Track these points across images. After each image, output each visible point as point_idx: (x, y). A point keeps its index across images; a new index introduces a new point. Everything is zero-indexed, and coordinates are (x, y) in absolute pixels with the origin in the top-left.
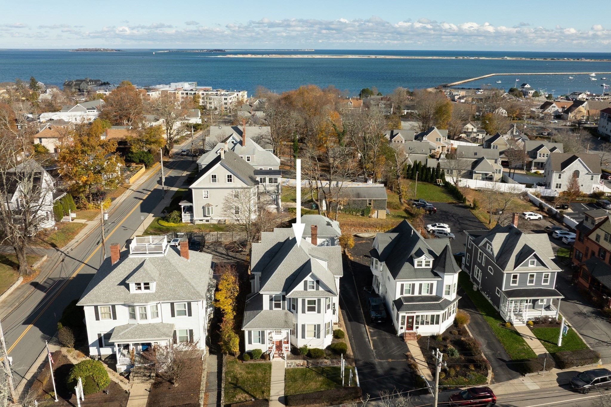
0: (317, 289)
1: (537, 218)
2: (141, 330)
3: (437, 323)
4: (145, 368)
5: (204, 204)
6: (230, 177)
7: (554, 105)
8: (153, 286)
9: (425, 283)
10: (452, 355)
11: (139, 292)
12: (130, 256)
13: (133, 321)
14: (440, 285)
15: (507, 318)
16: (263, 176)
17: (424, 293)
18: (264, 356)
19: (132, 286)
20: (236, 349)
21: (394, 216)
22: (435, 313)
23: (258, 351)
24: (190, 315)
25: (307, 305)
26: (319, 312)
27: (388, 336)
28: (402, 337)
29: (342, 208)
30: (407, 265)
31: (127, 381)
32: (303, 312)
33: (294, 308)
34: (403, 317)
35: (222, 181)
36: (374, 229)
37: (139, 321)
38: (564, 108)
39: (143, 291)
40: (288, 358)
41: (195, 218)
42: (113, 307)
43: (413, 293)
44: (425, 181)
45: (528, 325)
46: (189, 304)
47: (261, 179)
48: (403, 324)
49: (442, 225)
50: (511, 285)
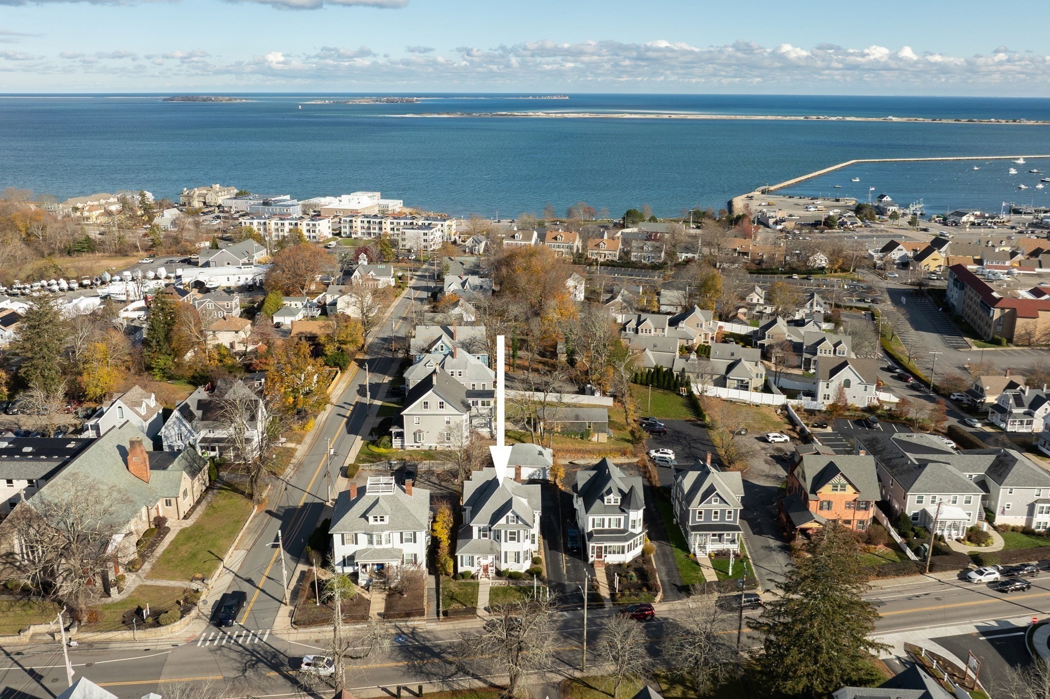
0: (517, 523)
1: (782, 440)
2: (378, 553)
3: (623, 552)
4: (381, 583)
5: (415, 430)
6: (441, 403)
7: (900, 247)
8: (387, 518)
9: (614, 518)
10: (631, 579)
11: (376, 523)
12: (367, 494)
13: (370, 546)
14: (627, 519)
15: (692, 550)
16: (475, 399)
17: (613, 527)
18: (473, 577)
19: (371, 519)
20: (451, 571)
21: (617, 440)
22: (621, 544)
23: (469, 573)
24: (415, 542)
25: (508, 536)
26: (519, 541)
27: (581, 563)
28: (592, 564)
29: (559, 431)
30: (598, 501)
31: (367, 592)
32: (506, 541)
33: (498, 538)
34: (593, 547)
35: (434, 408)
36: (592, 455)
37: (376, 546)
38: (915, 251)
39: (379, 523)
40: (493, 578)
41: (406, 444)
42: (356, 535)
43: (603, 526)
45: (710, 556)
46: (415, 533)
47: (473, 402)
48: (593, 553)
49: (666, 451)
50: (697, 520)
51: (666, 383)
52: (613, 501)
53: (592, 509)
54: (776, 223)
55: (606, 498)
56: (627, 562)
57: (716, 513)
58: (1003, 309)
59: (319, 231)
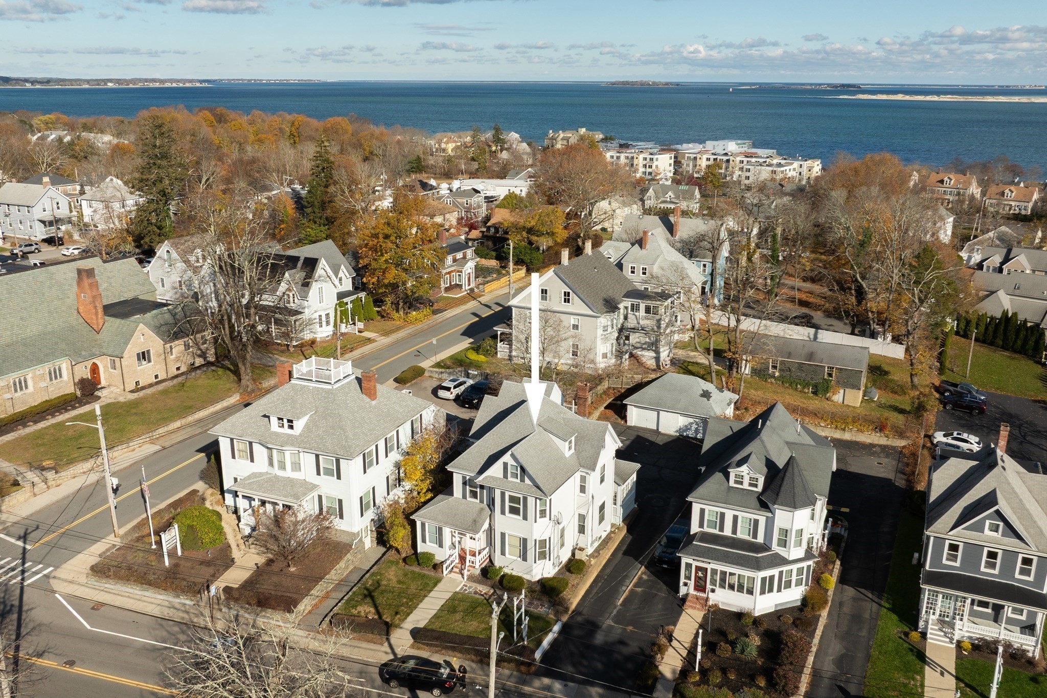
0: (522, 480)
2: (273, 482)
3: (750, 592)
6: (567, 294)
8: (299, 425)
9: (745, 516)
10: (742, 652)
11: (281, 430)
12: (293, 381)
13: (271, 470)
14: (770, 523)
15: (921, 624)
16: (636, 301)
17: (742, 535)
18: (437, 567)
19: (274, 421)
21: (881, 406)
22: (747, 573)
23: (429, 556)
24: (339, 477)
25: (507, 504)
26: (525, 518)
27: (662, 592)
28: (684, 600)
29: (777, 374)
30: (719, 476)
31: (242, 547)
32: (503, 512)
33: (492, 504)
34: (690, 567)
35: (555, 301)
37: (276, 470)
39: (286, 430)
40: (471, 578)
41: (514, 353)
42: (251, 443)
43: (722, 529)
44: (1019, 352)
45: (959, 644)
46: (338, 461)
47: (632, 305)
48: (688, 578)
49: (965, 436)
50: (945, 561)
51: (1019, 343)
52: (746, 481)
53: (703, 489)
55: (733, 472)
56: (757, 614)
57: (992, 555)
59: (657, 166)
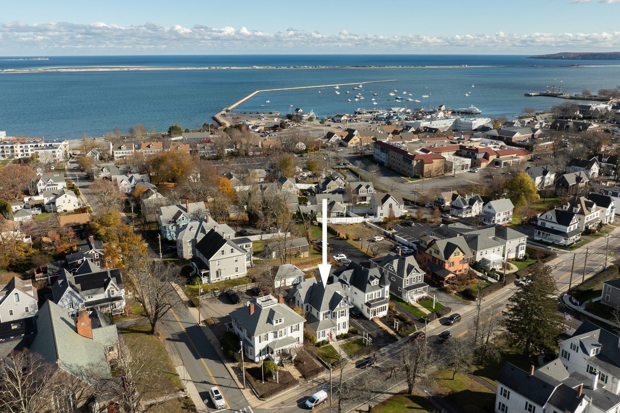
0: (345, 305)
1: (381, 239)
2: (281, 343)
3: (383, 310)
4: (287, 359)
5: (217, 269)
6: (232, 250)
7: (335, 135)
8: (283, 320)
9: (377, 292)
11: (277, 324)
12: (263, 308)
15: (408, 301)
16: (241, 245)
17: (377, 297)
18: (327, 342)
19: (274, 322)
22: (383, 306)
23: (324, 341)
24: (298, 330)
25: (340, 314)
26: (345, 316)
27: (366, 321)
28: (372, 320)
30: (368, 285)
31: (282, 367)
33: (334, 317)
34: (372, 310)
35: (228, 254)
36: (309, 265)
37: (279, 338)
38: (342, 136)
40: (337, 340)
41: (212, 279)
43: (372, 298)
45: (417, 302)
46: (298, 326)
48: (372, 314)
50: (407, 284)
52: (375, 283)
53: (367, 290)
54: (253, 128)
55: (371, 282)
56: (386, 314)
57: (414, 279)
58: (417, 160)
